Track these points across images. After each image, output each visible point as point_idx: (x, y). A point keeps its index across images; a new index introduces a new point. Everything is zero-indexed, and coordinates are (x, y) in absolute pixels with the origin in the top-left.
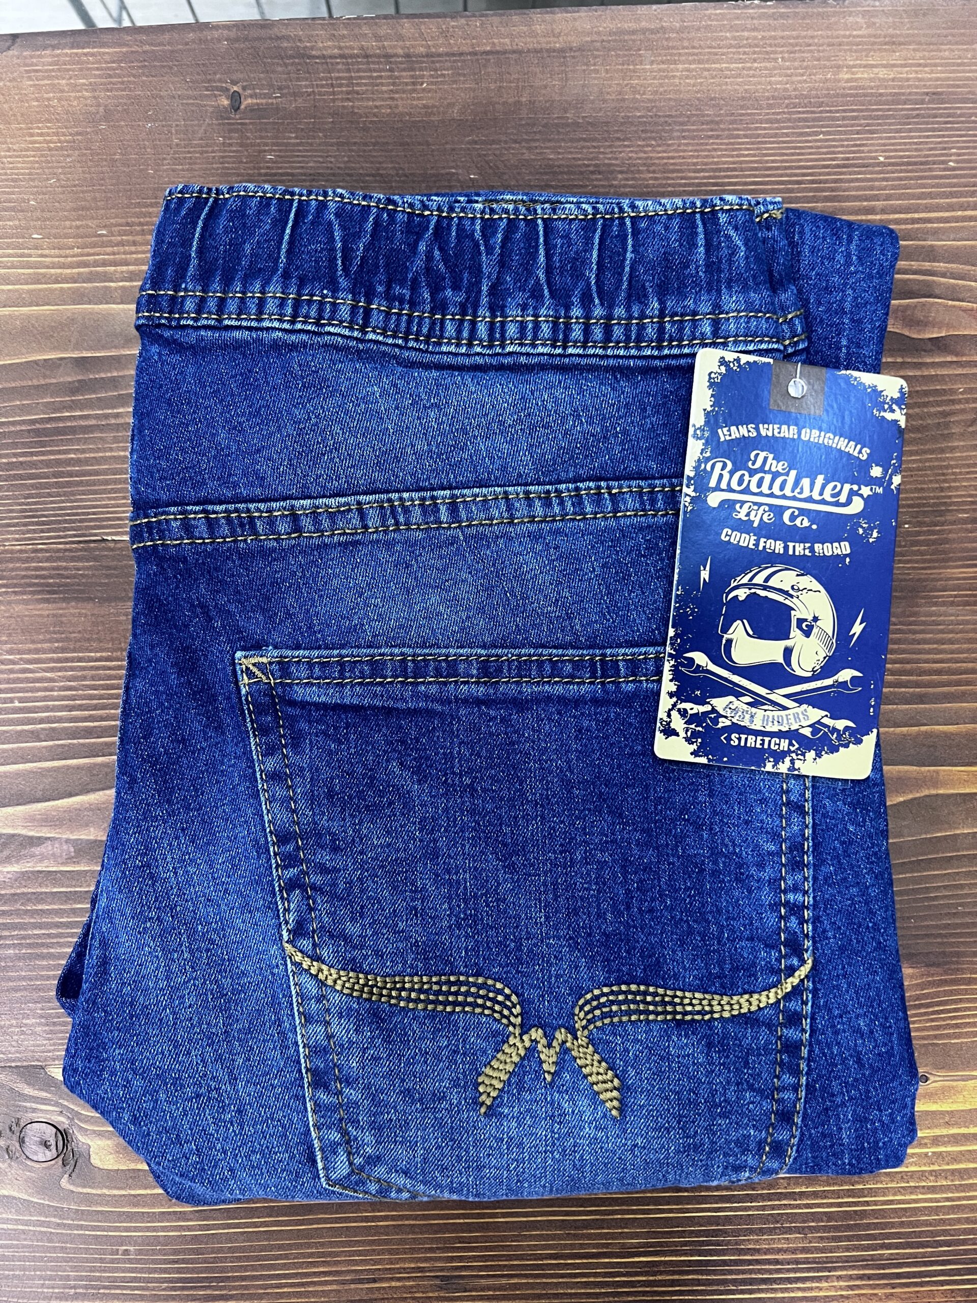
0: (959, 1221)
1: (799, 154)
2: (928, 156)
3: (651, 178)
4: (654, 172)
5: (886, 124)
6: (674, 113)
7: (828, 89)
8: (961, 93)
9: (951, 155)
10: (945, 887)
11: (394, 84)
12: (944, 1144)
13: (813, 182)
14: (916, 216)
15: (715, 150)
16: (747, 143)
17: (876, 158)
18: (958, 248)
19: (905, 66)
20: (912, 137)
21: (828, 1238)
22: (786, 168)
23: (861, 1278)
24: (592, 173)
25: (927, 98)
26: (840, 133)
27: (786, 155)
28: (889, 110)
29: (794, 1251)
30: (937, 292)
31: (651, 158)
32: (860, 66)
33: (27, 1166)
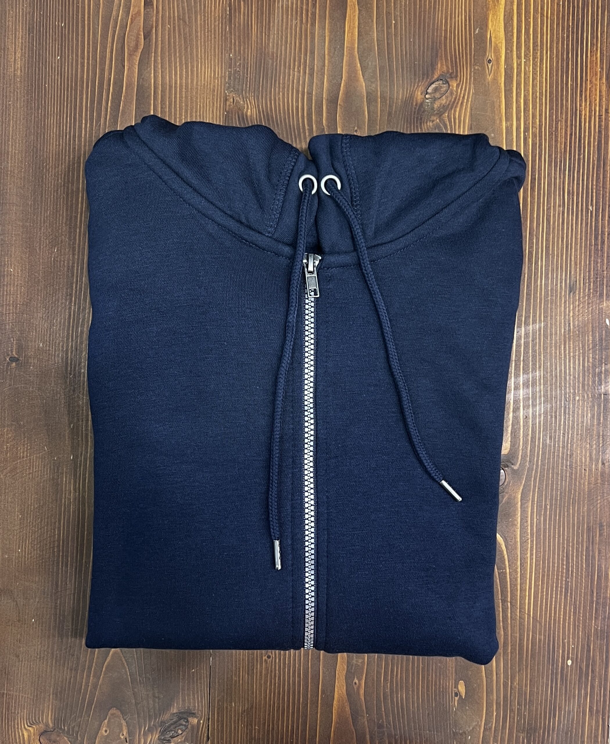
0: (557, 48)
2: (58, 35)
3: (62, 166)
4: (59, 165)
5: (43, 55)
6: (32, 154)
7: (25, 81)
8: (29, 18)
9: (59, 25)
10: (401, 46)
11: (10, 285)
12: (521, 53)
13: (68, 90)
14: (86, 43)
15: (50, 136)
16: (48, 120)
17: (58, 60)
18: (102, 24)
19: (15, 43)
20: (49, 43)
21: (561, 110)
22: (60, 103)
23: (581, 95)
24: (57, 193)
25: (31, 35)
26: (45, 76)
27: (54, 102)
28: (36, 53)
29: (566, 126)
30: (122, 35)
31: (52, 166)
32: (15, 65)
33: (507, 485)
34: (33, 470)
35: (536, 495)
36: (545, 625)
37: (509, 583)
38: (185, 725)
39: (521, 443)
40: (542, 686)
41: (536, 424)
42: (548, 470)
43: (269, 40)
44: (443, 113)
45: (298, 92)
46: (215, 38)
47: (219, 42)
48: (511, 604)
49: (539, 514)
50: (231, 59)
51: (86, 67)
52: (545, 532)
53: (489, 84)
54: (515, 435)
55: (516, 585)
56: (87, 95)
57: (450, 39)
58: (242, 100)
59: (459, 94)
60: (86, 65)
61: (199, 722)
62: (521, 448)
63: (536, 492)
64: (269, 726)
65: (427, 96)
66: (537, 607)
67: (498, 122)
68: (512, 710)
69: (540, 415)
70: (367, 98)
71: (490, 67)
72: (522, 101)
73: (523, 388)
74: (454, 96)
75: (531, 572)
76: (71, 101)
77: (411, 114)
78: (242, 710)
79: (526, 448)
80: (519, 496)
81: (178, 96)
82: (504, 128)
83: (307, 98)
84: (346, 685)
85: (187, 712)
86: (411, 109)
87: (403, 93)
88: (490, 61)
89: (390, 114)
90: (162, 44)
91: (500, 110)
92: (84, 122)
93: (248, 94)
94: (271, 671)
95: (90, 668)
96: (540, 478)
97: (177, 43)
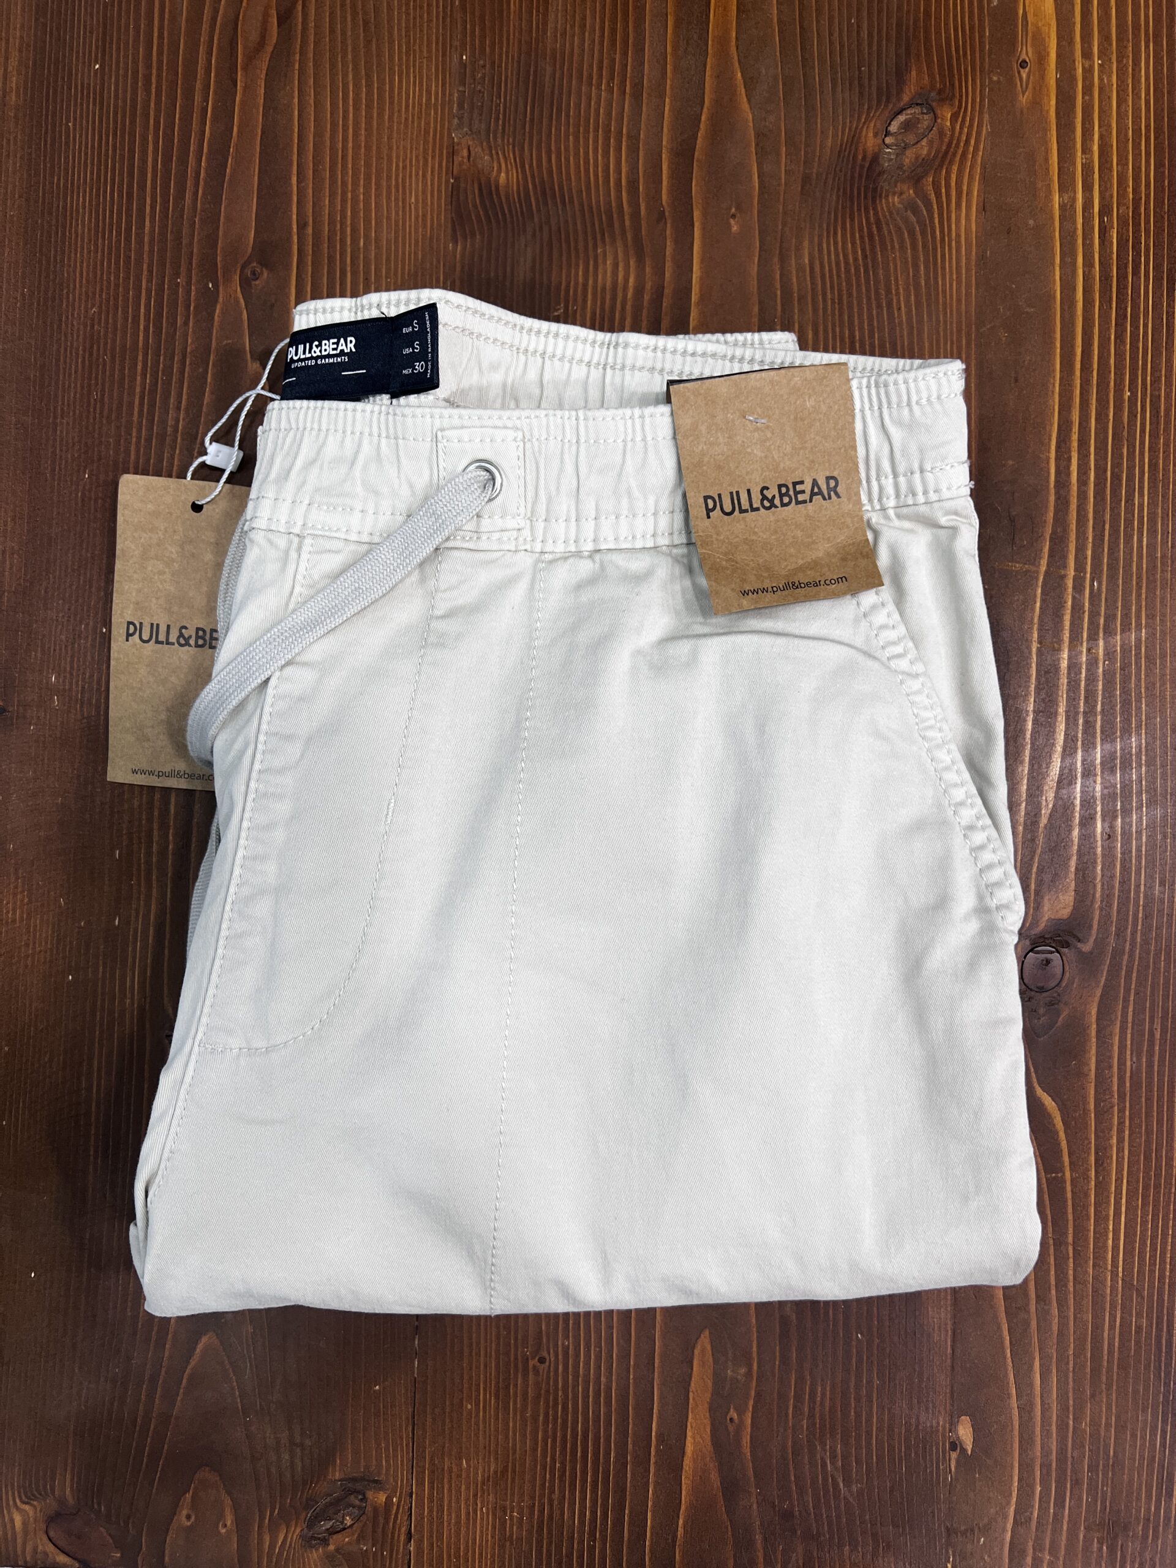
1: (87, 148)
2: (98, 21)
3: (101, 296)
4: (94, 294)
5: (63, 60)
6: (37, 270)
7: (24, 116)
10: (831, 34)
12: (1091, 47)
13: (115, 134)
14: (156, 35)
15: (76, 231)
16: (72, 198)
17: (96, 72)
20: (79, 37)
22: (99, 161)
24: (91, 355)
25: (42, 20)
26: (69, 105)
27: (86, 159)
28: (50, 58)
30: (232, 17)
31: (80, 294)
33: (1067, 986)
34: (34, 948)
35: (1131, 1009)
36: (1151, 1295)
37: (1070, 1203)
38: (360, 1508)
39: (1098, 895)
40: (1144, 1430)
41: (1131, 852)
42: (1157, 955)
43: (545, 23)
44: (922, 177)
45: (607, 132)
46: (430, 21)
47: (437, 30)
48: (1074, 1249)
49: (1137, 1051)
50: (463, 65)
51: (154, 86)
52: (1149, 1089)
53: (1022, 112)
54: (1084, 877)
55: (1086, 1207)
56: (156, 143)
57: (938, 18)
58: (487, 152)
59: (957, 134)
60: (154, 80)
61: (389, 1499)
62: (1097, 905)
63: (1132, 1003)
64: (542, 1511)
65: (888, 140)
66: (1134, 1257)
67: (1042, 195)
68: (1076, 1483)
69: (1139, 833)
70: (757, 145)
71: (1024, 76)
72: (1096, 148)
73: (1102, 772)
74: (946, 140)
75: (1119, 1180)
76: (122, 157)
77: (852, 177)
78: (483, 1476)
79: (1110, 906)
80: (1094, 1012)
81: (350, 145)
82: (1057, 206)
83: (628, 146)
84: (712, 1424)
85: (363, 1479)
86: (853, 167)
87: (835, 135)
88: (1023, 64)
89: (806, 179)
90: (316, 34)
91: (1047, 169)
92: (148, 201)
93: (499, 140)
94: (548, 1391)
95: (154, 1379)
96: (1138, 971)
97: (349, 33)
